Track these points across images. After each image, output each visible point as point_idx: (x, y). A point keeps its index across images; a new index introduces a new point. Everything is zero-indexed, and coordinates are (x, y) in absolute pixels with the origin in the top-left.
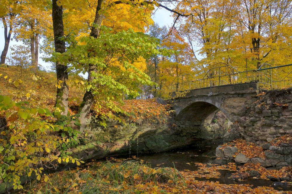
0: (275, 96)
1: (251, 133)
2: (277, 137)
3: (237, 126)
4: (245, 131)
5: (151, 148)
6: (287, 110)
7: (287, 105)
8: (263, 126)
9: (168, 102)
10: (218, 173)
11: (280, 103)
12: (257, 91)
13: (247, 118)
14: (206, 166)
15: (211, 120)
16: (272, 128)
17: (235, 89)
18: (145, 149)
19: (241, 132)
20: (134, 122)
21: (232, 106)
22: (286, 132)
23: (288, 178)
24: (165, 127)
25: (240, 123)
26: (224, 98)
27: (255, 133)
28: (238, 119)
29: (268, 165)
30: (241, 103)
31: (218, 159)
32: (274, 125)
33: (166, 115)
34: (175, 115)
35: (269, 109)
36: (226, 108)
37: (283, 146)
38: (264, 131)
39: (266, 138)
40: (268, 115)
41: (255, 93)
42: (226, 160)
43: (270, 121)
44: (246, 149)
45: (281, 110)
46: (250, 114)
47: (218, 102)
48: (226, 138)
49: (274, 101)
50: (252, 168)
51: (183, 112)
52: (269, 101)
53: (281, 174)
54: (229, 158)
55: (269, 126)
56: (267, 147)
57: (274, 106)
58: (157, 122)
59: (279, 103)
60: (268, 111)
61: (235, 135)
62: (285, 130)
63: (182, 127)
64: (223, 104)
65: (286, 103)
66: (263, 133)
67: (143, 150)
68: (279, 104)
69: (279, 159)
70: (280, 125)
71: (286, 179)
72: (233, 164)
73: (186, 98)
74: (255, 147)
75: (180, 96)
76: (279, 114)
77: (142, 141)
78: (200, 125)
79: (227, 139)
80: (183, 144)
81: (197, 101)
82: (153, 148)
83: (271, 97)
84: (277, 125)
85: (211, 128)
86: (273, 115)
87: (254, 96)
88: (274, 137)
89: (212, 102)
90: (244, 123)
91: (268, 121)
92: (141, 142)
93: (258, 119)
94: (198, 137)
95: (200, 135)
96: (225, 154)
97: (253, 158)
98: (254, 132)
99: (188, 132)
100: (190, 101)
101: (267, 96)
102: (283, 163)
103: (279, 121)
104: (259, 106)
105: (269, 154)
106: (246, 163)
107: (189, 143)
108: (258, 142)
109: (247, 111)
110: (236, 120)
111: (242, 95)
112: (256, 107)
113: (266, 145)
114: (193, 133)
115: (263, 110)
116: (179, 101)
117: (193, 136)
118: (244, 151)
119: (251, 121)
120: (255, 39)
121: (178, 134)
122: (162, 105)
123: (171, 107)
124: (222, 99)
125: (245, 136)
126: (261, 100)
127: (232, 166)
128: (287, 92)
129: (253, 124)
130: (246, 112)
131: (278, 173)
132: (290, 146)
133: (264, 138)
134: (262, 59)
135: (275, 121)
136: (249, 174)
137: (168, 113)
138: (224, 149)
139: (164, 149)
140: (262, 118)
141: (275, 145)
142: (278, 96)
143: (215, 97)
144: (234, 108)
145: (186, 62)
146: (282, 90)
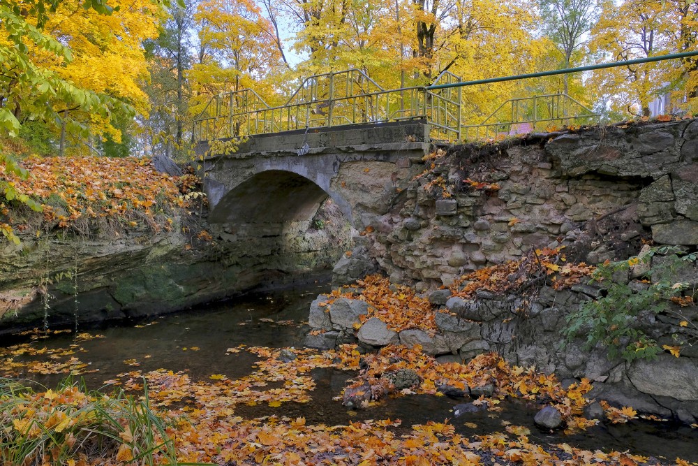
0: (468, 160)
1: (404, 260)
2: (467, 271)
3: (368, 239)
4: (390, 255)
5: (131, 303)
6: (494, 199)
7: (496, 186)
8: (434, 241)
9: (189, 167)
10: (309, 383)
11: (479, 179)
12: (425, 146)
13: (395, 220)
14: (278, 359)
15: (308, 222)
16: (456, 248)
17: (369, 138)
18: (110, 307)
19: (378, 256)
20: (60, 228)
21: (360, 186)
22: (488, 258)
23: (490, 387)
24: (176, 241)
25: (378, 232)
26: (338, 163)
27: (414, 261)
28: (372, 222)
29: (441, 350)
30: (381, 177)
31: (315, 333)
32: (460, 241)
33: (177, 206)
34: (207, 207)
35: (453, 197)
36: (344, 191)
37: (481, 298)
38: (436, 257)
39: (439, 274)
40: (449, 213)
41: (420, 150)
42: (335, 338)
43: (454, 229)
44: (389, 303)
45: (481, 199)
46: (403, 210)
47: (324, 171)
48: (338, 273)
49: (466, 174)
50: (401, 359)
51: (228, 197)
52: (453, 174)
53: (471, 375)
54: (344, 331)
55: (449, 241)
56: (441, 299)
57: (464, 189)
58: (143, 227)
59: (477, 180)
60: (450, 201)
61: (363, 264)
62: (488, 255)
63: (229, 241)
64: (336, 180)
65: (495, 181)
66: (433, 259)
67: (104, 311)
68: (476, 184)
69: (468, 333)
70: (476, 240)
71: (485, 392)
72: (352, 350)
73: (239, 159)
74: (412, 298)
75: (221, 152)
76: (474, 211)
77: (100, 285)
78: (278, 235)
79: (341, 278)
80: (232, 287)
81: (268, 166)
82: (137, 304)
83: (458, 164)
84: (468, 240)
85: (307, 243)
86: (460, 214)
87: (416, 158)
88: (459, 273)
89: (309, 173)
90: (387, 234)
91: (447, 230)
92: (97, 288)
93: (422, 223)
94: (274, 266)
95: (278, 261)
96: (333, 320)
97: (405, 332)
98: (409, 259)
99: (245, 252)
100: (248, 168)
101: (449, 160)
102: (479, 345)
103: (475, 229)
104: (428, 187)
105: (446, 321)
106: (385, 346)
107: (247, 282)
108: (419, 285)
109: (396, 199)
110: (367, 223)
111: (387, 155)
112: (421, 189)
113: (439, 295)
114: (259, 256)
115: (437, 198)
116: (220, 168)
117: (261, 264)
118: (384, 312)
119: (406, 228)
120: (424, 25)
121: (216, 259)
122: (170, 175)
123: (196, 184)
124: (335, 164)
125: (389, 267)
126: (433, 171)
127: (349, 356)
128: (497, 152)
129: (409, 235)
130: (395, 202)
131: (465, 373)
132: (497, 296)
133: (434, 274)
134: (436, 78)
135: (466, 228)
136: (391, 380)
137: (182, 200)
138: (332, 307)
139: (172, 305)
140: (432, 221)
141: (460, 294)
142: (476, 162)
143: (316, 158)
144: (364, 190)
145: (261, 72)
146: (485, 146)
